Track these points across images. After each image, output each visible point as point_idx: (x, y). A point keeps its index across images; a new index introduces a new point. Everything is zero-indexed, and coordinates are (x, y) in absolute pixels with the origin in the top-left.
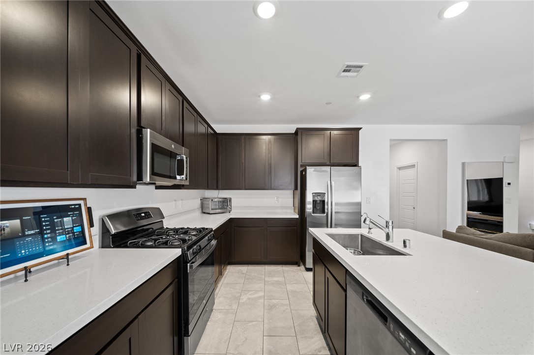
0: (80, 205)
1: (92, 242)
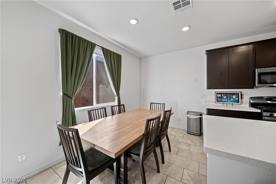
0: (239, 93)
1: (241, 103)
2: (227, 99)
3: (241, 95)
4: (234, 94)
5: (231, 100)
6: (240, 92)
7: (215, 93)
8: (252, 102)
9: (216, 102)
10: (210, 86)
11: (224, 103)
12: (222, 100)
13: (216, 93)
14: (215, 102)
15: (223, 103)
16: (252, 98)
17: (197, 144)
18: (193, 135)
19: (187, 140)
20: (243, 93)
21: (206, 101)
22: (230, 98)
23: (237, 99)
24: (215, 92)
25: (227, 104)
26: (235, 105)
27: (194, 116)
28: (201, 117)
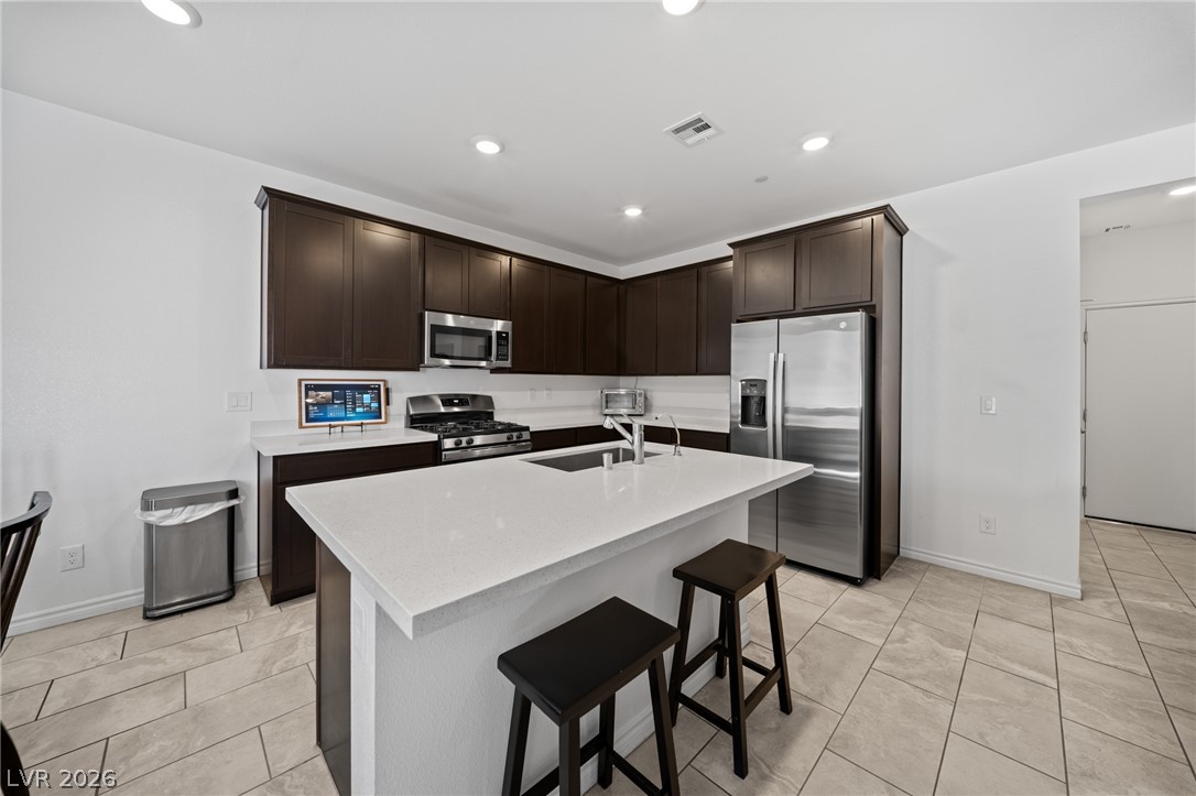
0: (380, 386)
1: (386, 418)
2: (346, 408)
3: (387, 390)
4: (364, 389)
5: (358, 410)
6: (384, 381)
7: (300, 385)
8: (412, 413)
9: (304, 424)
10: (280, 356)
11: (333, 423)
12: (326, 414)
13: (303, 383)
14: (300, 423)
15: (330, 426)
16: (413, 400)
17: (226, 647)
18: (185, 615)
19: (153, 661)
20: (389, 386)
21: (254, 425)
22: (354, 403)
23: (375, 405)
24: (300, 381)
25: (342, 426)
26: (368, 427)
27: (194, 511)
28: (234, 502)
